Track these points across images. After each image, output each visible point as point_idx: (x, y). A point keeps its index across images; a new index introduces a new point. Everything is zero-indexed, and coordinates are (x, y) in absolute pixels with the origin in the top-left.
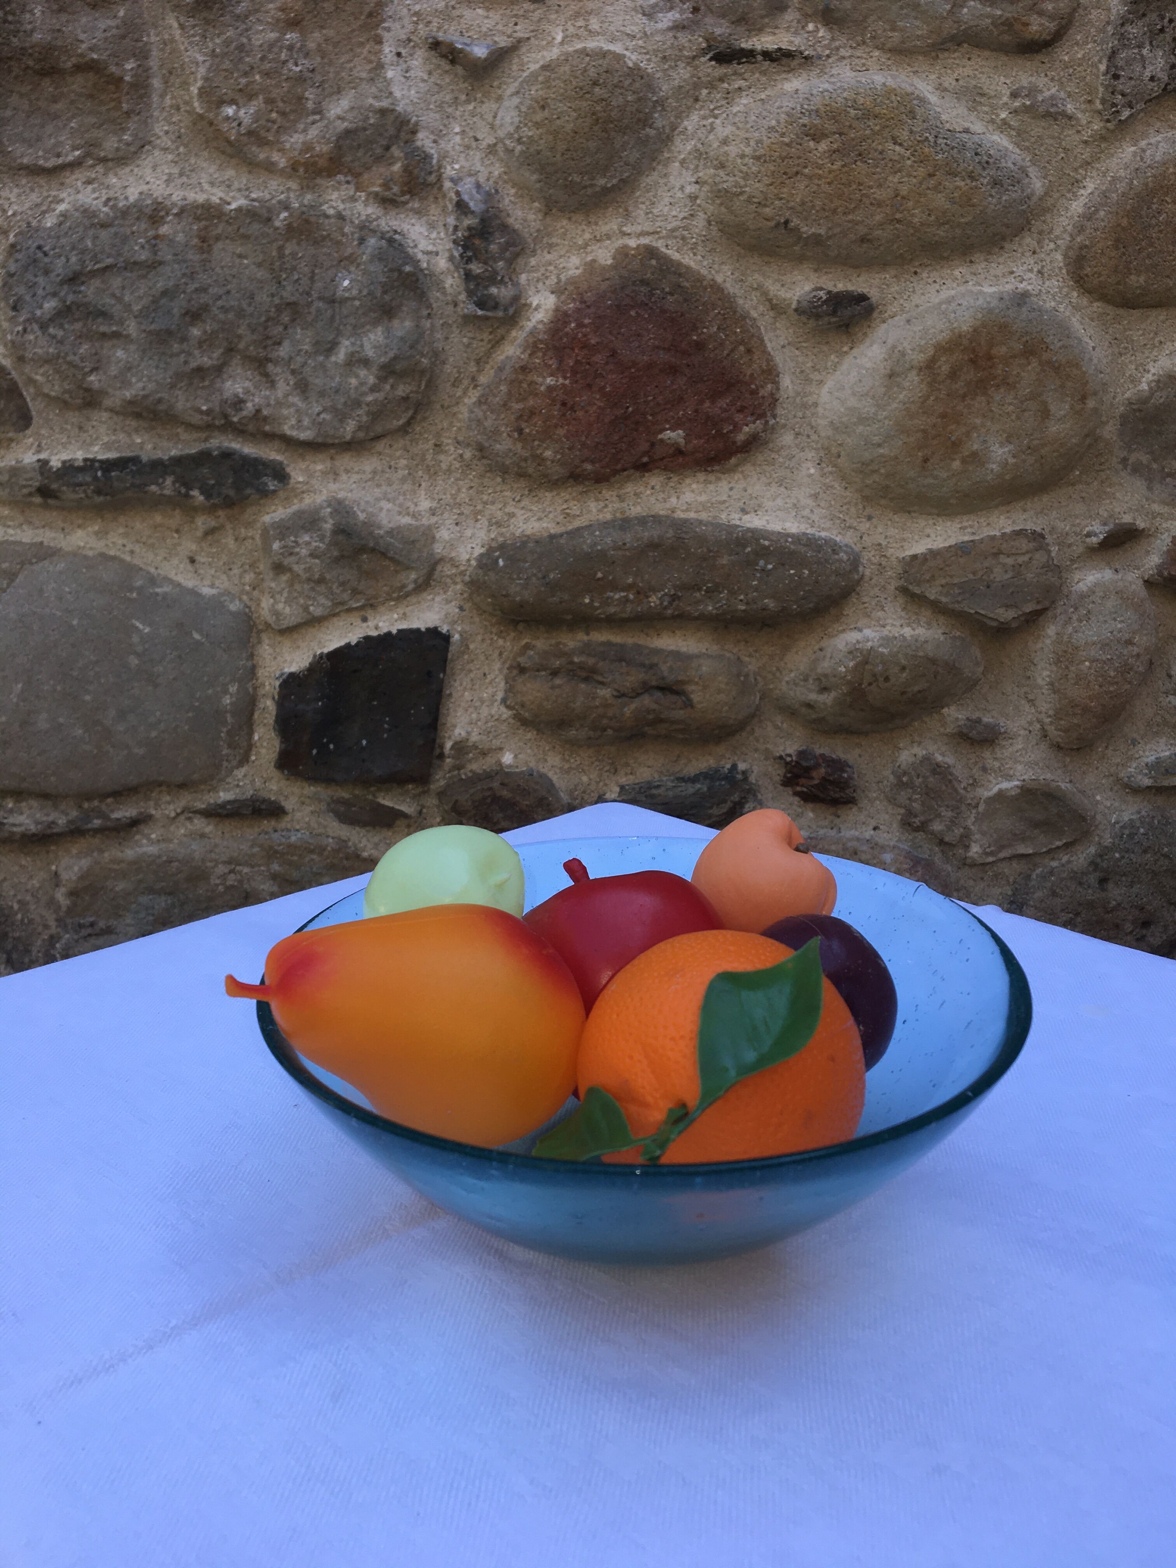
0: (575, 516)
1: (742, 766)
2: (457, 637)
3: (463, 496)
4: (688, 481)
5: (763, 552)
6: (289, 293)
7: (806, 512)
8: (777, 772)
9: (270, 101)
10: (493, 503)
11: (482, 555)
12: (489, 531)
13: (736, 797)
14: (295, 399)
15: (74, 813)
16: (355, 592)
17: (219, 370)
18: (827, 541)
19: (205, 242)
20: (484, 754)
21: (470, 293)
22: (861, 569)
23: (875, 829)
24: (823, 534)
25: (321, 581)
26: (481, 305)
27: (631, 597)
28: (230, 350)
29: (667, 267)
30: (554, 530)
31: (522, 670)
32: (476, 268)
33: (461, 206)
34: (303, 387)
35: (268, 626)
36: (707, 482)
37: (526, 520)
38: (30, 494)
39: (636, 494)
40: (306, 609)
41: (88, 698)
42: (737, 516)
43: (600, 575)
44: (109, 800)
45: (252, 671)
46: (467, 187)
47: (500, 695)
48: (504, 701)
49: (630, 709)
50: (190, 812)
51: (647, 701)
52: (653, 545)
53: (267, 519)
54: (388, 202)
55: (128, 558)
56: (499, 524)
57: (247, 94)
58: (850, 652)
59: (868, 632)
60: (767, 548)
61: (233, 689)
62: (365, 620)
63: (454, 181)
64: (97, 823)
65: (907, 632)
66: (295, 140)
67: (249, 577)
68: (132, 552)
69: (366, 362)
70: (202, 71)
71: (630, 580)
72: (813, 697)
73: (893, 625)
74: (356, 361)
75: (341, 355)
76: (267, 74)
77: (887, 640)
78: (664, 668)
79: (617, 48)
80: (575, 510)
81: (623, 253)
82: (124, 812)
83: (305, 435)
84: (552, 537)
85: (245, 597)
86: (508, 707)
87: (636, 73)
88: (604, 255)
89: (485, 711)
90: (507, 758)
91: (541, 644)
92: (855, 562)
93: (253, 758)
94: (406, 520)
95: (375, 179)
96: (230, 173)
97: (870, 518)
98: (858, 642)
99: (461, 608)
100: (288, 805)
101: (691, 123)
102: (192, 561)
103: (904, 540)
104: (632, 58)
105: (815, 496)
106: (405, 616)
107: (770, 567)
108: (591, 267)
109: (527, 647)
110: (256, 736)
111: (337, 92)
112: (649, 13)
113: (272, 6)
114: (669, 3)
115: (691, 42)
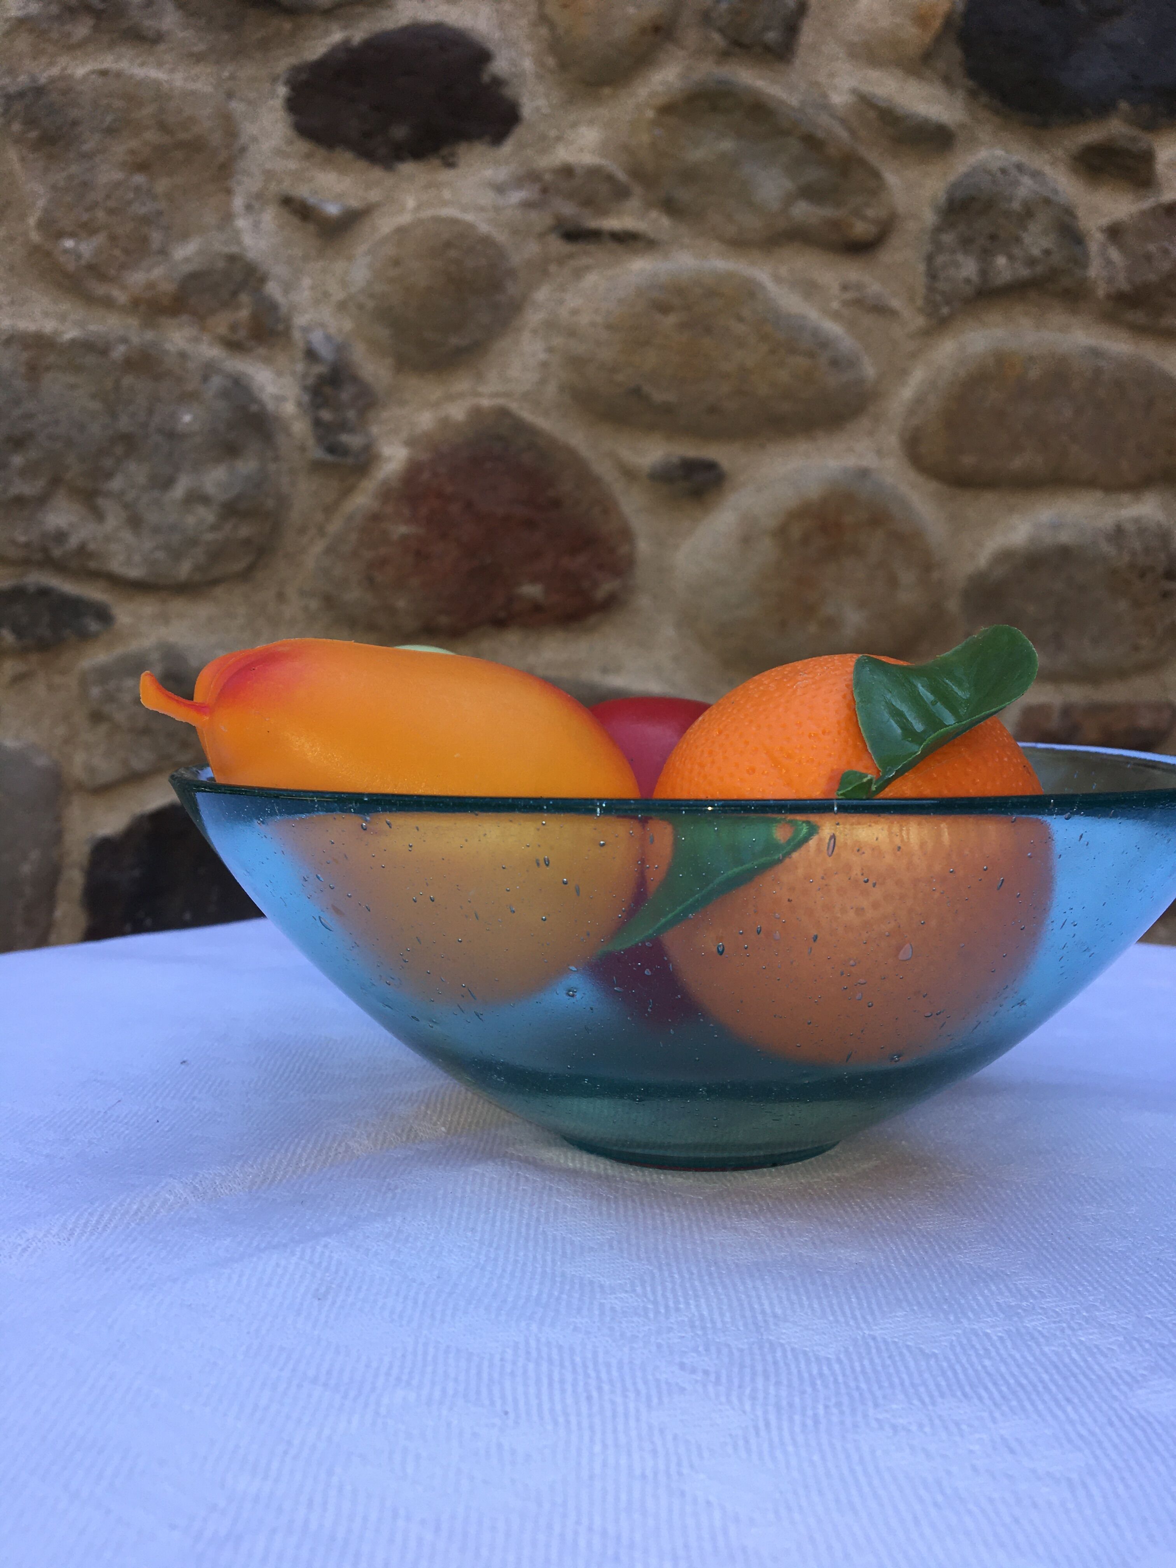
4: (546, 639)
6: (124, 424)
7: (667, 674)
9: (113, 238)
14: (127, 536)
17: (42, 500)
19: (33, 371)
21: (320, 439)
25: (146, 731)
26: (332, 449)
28: (56, 482)
29: (520, 427)
32: (326, 415)
33: (311, 355)
34: (135, 522)
35: (80, 787)
36: (566, 640)
40: (125, 762)
42: (597, 674)
45: (57, 837)
46: (317, 338)
53: (86, 664)
54: (234, 346)
57: (88, 229)
61: (35, 855)
63: (306, 330)
66: (137, 278)
67: (61, 731)
69: (204, 499)
70: (41, 203)
74: (196, 498)
75: (179, 491)
76: (111, 212)
79: (469, 217)
81: (477, 413)
83: (135, 573)
85: (54, 752)
87: (486, 241)
88: (457, 412)
93: (53, 939)
95: (221, 323)
96: (65, 306)
97: (730, 680)
101: (542, 294)
104: (484, 228)
105: (675, 659)
108: (445, 423)
110: (58, 913)
111: (185, 236)
112: (500, 189)
113: (120, 149)
114: (519, 182)
115: (541, 219)
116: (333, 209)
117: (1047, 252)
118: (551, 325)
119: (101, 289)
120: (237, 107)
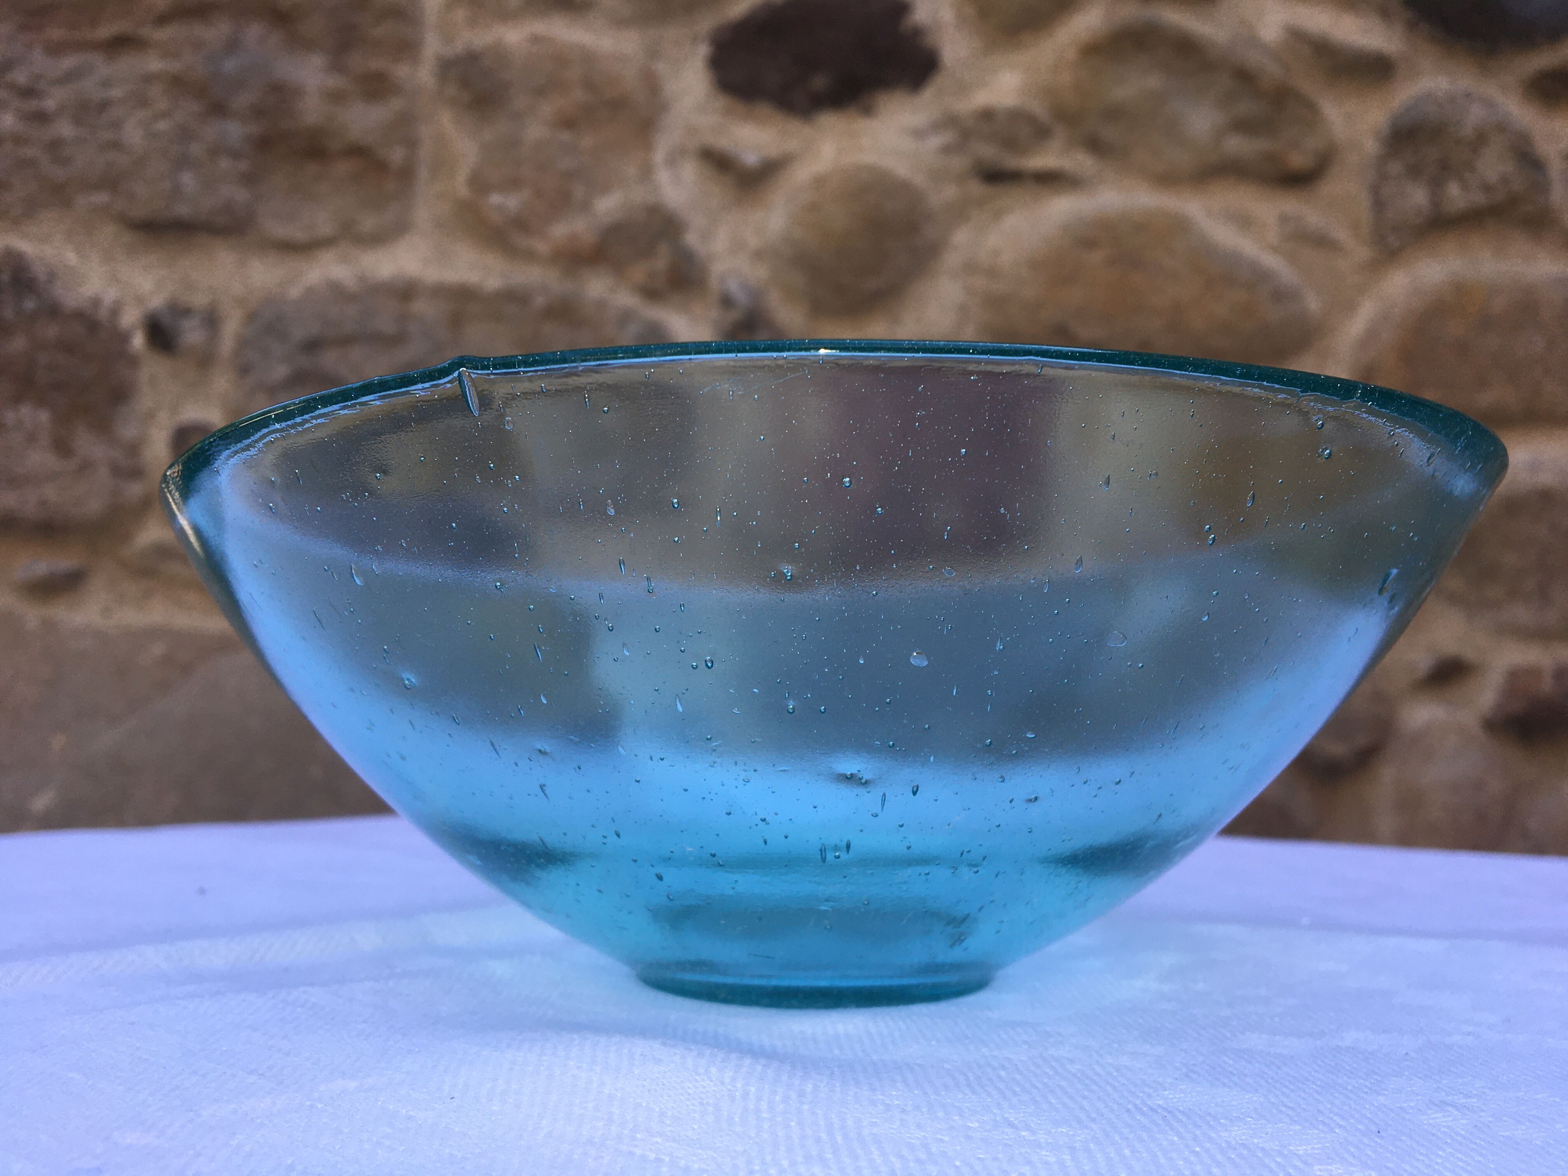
9: (539, 193)
19: (457, 321)
33: (727, 301)
46: (733, 285)
54: (651, 294)
57: (513, 184)
63: (722, 277)
66: (560, 230)
70: (470, 161)
76: (538, 167)
79: (887, 162)
87: (905, 185)
95: (639, 273)
96: (489, 259)
101: (961, 237)
104: (904, 173)
111: (605, 188)
112: (918, 134)
113: (547, 108)
114: (938, 126)
115: (959, 163)
116: (751, 159)
117: (1505, 180)
118: (970, 268)
119: (522, 241)
120: (661, 67)
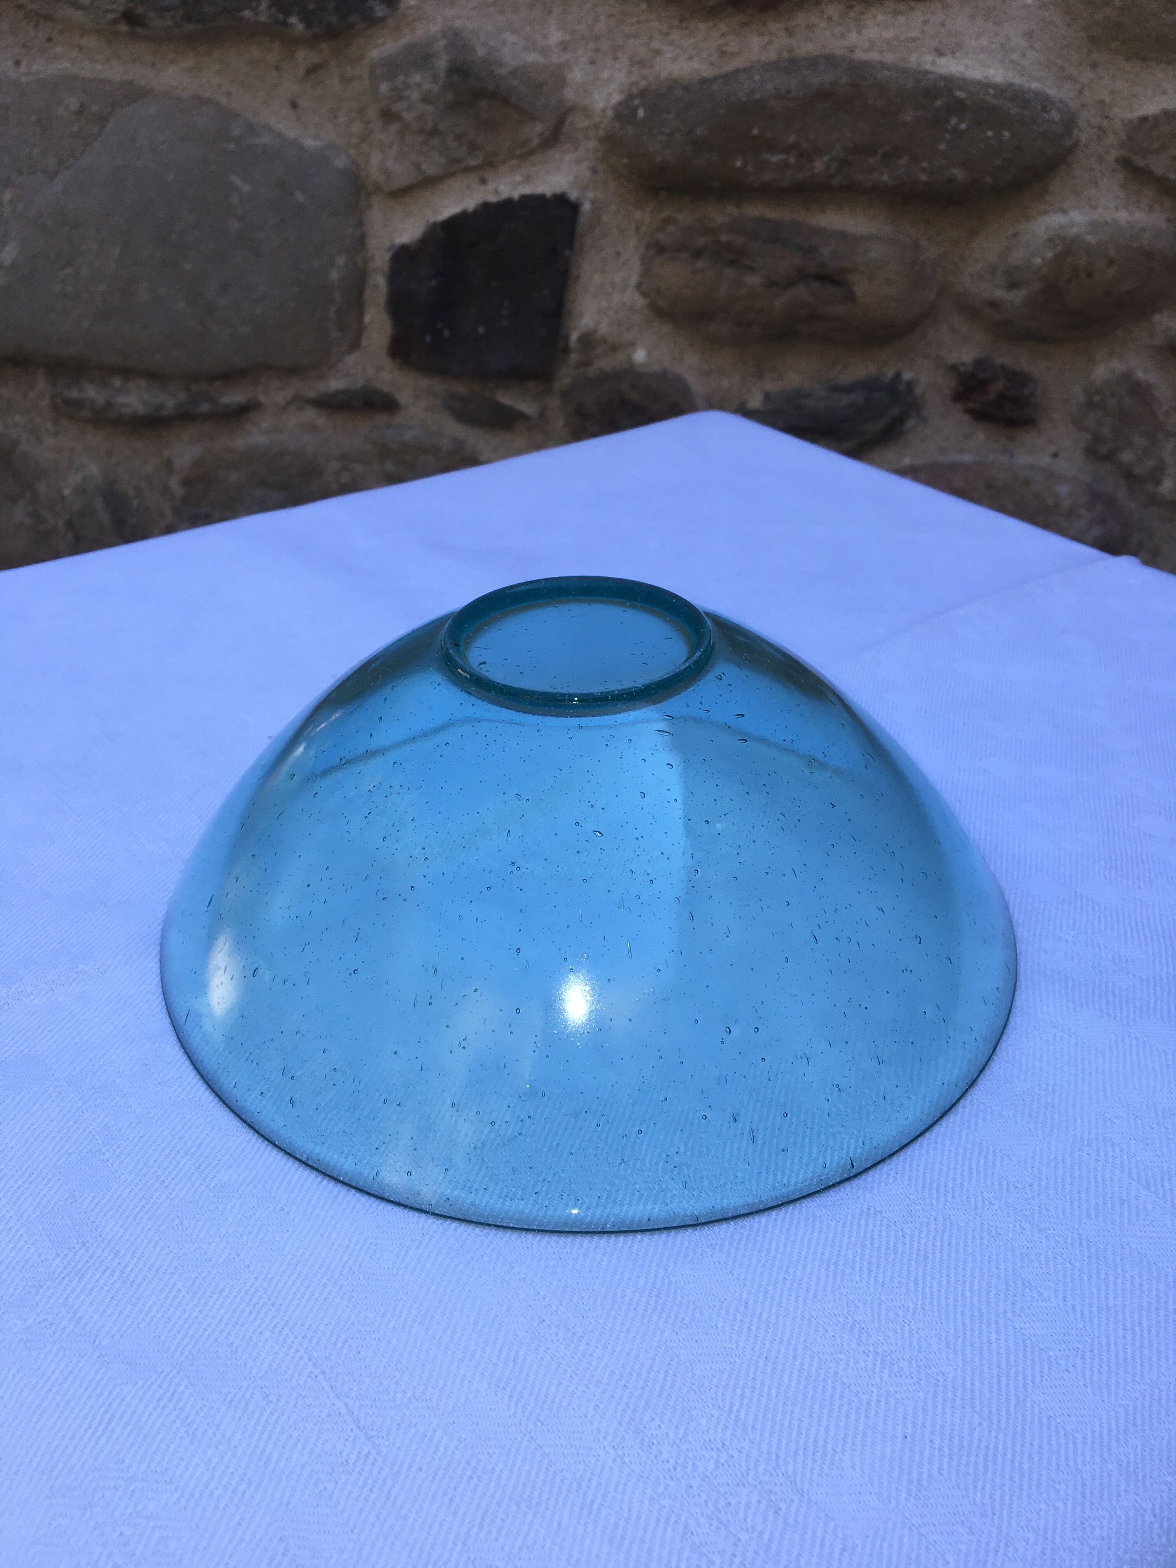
0: (733, 54)
1: (907, 375)
2: (587, 207)
3: (601, 27)
4: (873, 10)
5: (956, 107)
7: (1015, 57)
8: (948, 384)
10: (636, 36)
11: (620, 104)
12: (630, 72)
13: (896, 412)
15: (183, 396)
16: (473, 148)
18: (1037, 94)
20: (615, 348)
22: (1076, 132)
23: (1055, 455)
24: (1034, 85)
25: (435, 132)
27: (792, 160)
30: (708, 72)
31: (661, 249)
35: (378, 188)
36: (896, 13)
37: (674, 59)
38: (115, 22)
39: (808, 27)
40: (417, 166)
41: (188, 266)
42: (929, 58)
43: (755, 131)
44: (218, 384)
45: (361, 242)
47: (634, 280)
48: (638, 286)
49: (781, 302)
50: (300, 402)
51: (801, 292)
52: (824, 95)
53: (375, 54)
55: (224, 101)
56: (642, 64)
58: (1050, 240)
59: (1076, 216)
60: (960, 101)
61: (341, 261)
62: (483, 182)
64: (205, 407)
65: (1123, 216)
67: (357, 127)
68: (229, 94)
71: (792, 139)
72: (1000, 294)
73: (1107, 208)
77: (1095, 226)
78: (826, 252)
80: (733, 47)
82: (233, 397)
84: (704, 81)
85: (352, 152)
86: (644, 295)
89: (616, 298)
90: (640, 356)
91: (685, 218)
92: (1070, 122)
93: (364, 343)
94: (532, 57)
97: (1094, 66)
98: (1062, 227)
99: (594, 171)
100: (403, 398)
102: (294, 105)
103: (1134, 96)
105: (1029, 35)
106: (527, 179)
107: (963, 126)
109: (668, 221)
110: (367, 319)
